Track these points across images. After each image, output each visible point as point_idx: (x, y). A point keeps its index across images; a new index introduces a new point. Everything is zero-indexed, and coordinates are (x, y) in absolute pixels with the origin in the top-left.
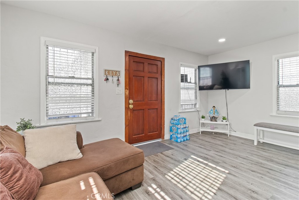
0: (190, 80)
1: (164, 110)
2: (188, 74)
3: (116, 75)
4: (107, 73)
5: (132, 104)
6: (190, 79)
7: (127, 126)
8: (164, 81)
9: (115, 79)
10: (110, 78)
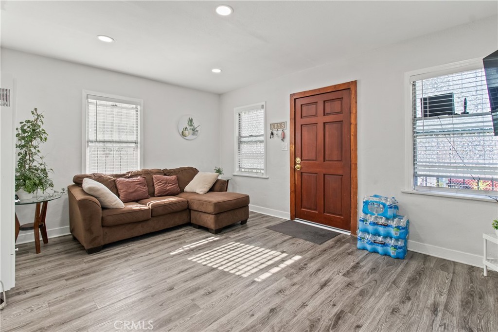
0: (465, 108)
1: (357, 180)
2: (454, 92)
3: (281, 128)
4: (272, 127)
5: (300, 164)
6: (465, 103)
7: (293, 192)
8: (356, 125)
9: (280, 132)
10: (275, 132)
